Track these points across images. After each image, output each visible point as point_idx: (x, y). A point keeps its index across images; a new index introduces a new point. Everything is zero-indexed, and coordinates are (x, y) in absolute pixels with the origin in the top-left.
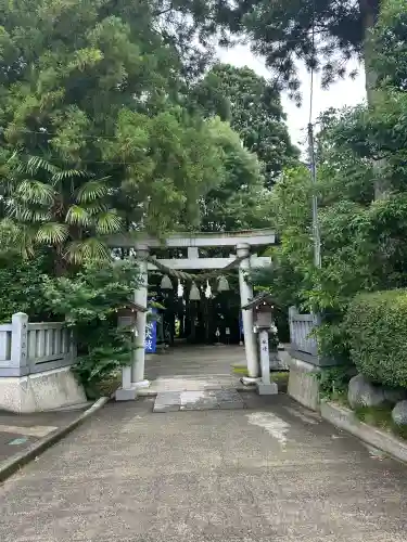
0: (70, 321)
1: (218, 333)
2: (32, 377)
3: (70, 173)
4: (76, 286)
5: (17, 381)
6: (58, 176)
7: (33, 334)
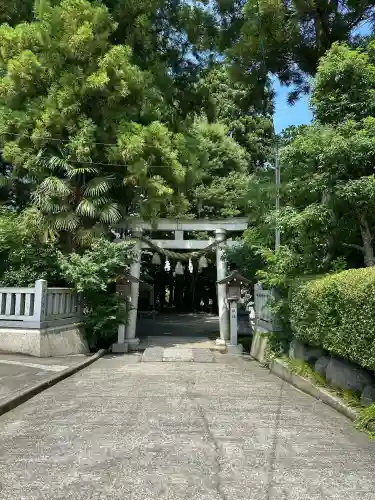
0: (80, 288)
1: (202, 303)
2: (49, 329)
3: (83, 170)
4: (84, 260)
5: (38, 332)
6: (73, 172)
7: (50, 297)
